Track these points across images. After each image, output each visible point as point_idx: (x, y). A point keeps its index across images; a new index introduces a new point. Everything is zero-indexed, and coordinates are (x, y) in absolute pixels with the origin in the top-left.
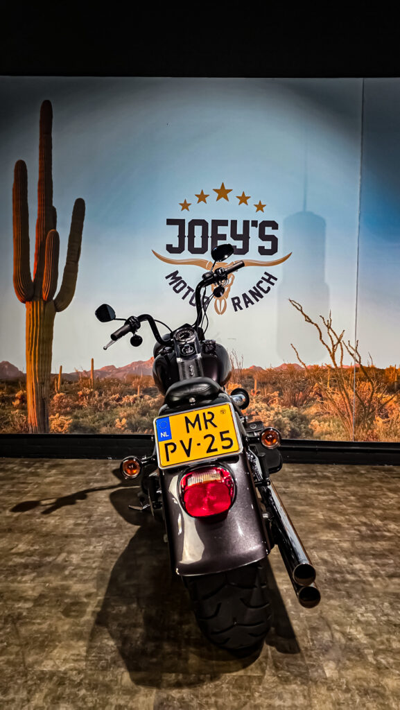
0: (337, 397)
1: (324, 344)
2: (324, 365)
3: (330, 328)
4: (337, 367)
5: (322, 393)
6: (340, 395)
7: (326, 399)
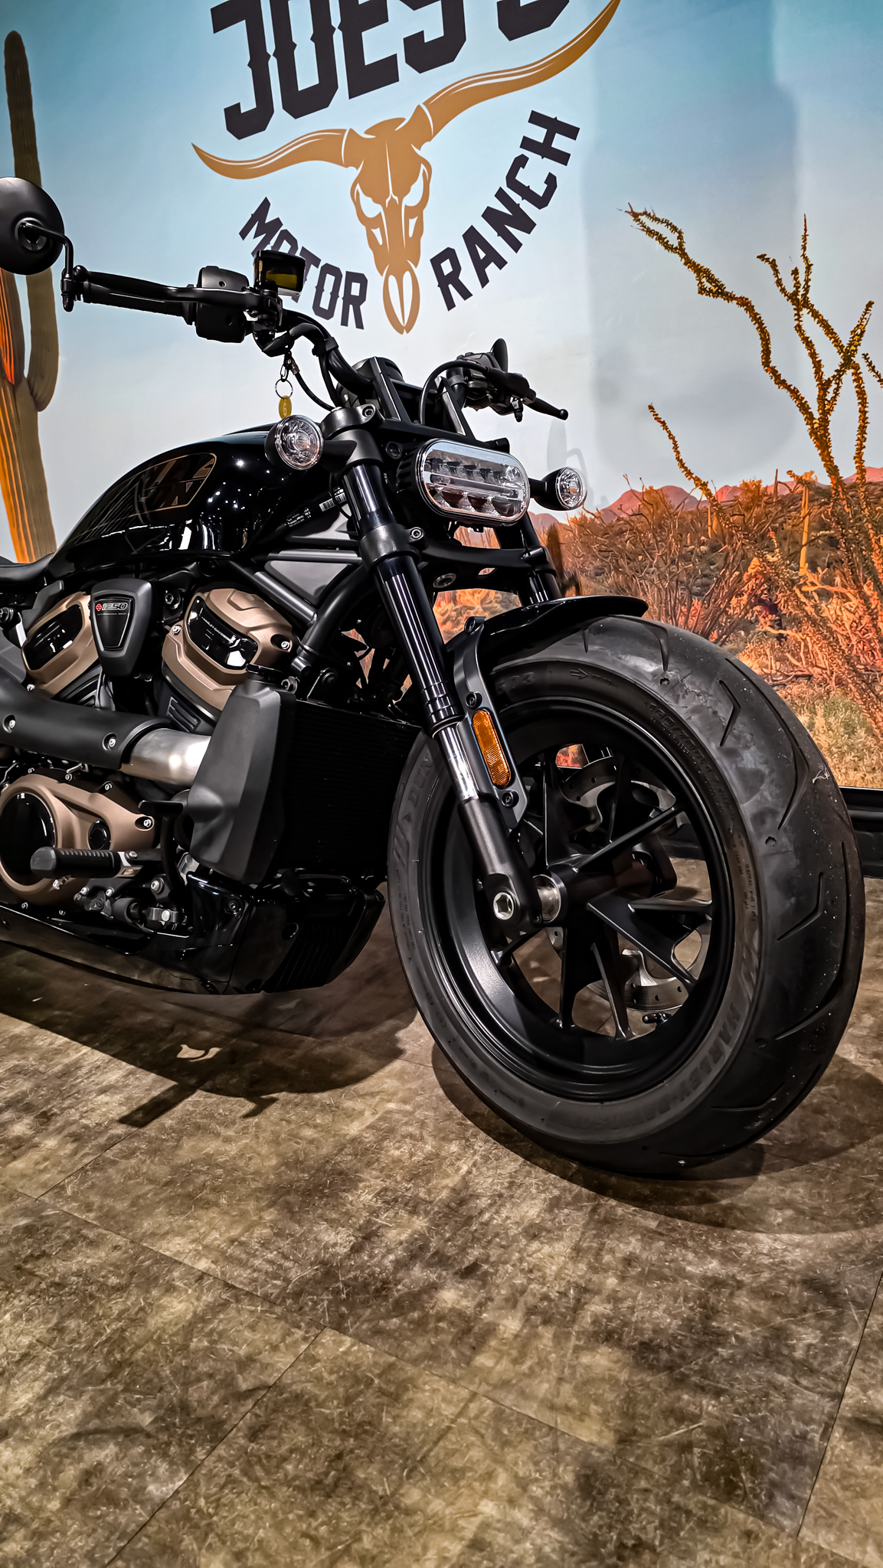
0: (842, 612)
1: (781, 382)
2: (787, 479)
3: (806, 303)
4: (838, 481)
5: (780, 598)
6: (855, 602)
7: (796, 622)
